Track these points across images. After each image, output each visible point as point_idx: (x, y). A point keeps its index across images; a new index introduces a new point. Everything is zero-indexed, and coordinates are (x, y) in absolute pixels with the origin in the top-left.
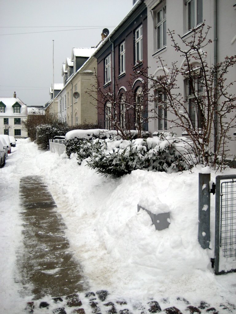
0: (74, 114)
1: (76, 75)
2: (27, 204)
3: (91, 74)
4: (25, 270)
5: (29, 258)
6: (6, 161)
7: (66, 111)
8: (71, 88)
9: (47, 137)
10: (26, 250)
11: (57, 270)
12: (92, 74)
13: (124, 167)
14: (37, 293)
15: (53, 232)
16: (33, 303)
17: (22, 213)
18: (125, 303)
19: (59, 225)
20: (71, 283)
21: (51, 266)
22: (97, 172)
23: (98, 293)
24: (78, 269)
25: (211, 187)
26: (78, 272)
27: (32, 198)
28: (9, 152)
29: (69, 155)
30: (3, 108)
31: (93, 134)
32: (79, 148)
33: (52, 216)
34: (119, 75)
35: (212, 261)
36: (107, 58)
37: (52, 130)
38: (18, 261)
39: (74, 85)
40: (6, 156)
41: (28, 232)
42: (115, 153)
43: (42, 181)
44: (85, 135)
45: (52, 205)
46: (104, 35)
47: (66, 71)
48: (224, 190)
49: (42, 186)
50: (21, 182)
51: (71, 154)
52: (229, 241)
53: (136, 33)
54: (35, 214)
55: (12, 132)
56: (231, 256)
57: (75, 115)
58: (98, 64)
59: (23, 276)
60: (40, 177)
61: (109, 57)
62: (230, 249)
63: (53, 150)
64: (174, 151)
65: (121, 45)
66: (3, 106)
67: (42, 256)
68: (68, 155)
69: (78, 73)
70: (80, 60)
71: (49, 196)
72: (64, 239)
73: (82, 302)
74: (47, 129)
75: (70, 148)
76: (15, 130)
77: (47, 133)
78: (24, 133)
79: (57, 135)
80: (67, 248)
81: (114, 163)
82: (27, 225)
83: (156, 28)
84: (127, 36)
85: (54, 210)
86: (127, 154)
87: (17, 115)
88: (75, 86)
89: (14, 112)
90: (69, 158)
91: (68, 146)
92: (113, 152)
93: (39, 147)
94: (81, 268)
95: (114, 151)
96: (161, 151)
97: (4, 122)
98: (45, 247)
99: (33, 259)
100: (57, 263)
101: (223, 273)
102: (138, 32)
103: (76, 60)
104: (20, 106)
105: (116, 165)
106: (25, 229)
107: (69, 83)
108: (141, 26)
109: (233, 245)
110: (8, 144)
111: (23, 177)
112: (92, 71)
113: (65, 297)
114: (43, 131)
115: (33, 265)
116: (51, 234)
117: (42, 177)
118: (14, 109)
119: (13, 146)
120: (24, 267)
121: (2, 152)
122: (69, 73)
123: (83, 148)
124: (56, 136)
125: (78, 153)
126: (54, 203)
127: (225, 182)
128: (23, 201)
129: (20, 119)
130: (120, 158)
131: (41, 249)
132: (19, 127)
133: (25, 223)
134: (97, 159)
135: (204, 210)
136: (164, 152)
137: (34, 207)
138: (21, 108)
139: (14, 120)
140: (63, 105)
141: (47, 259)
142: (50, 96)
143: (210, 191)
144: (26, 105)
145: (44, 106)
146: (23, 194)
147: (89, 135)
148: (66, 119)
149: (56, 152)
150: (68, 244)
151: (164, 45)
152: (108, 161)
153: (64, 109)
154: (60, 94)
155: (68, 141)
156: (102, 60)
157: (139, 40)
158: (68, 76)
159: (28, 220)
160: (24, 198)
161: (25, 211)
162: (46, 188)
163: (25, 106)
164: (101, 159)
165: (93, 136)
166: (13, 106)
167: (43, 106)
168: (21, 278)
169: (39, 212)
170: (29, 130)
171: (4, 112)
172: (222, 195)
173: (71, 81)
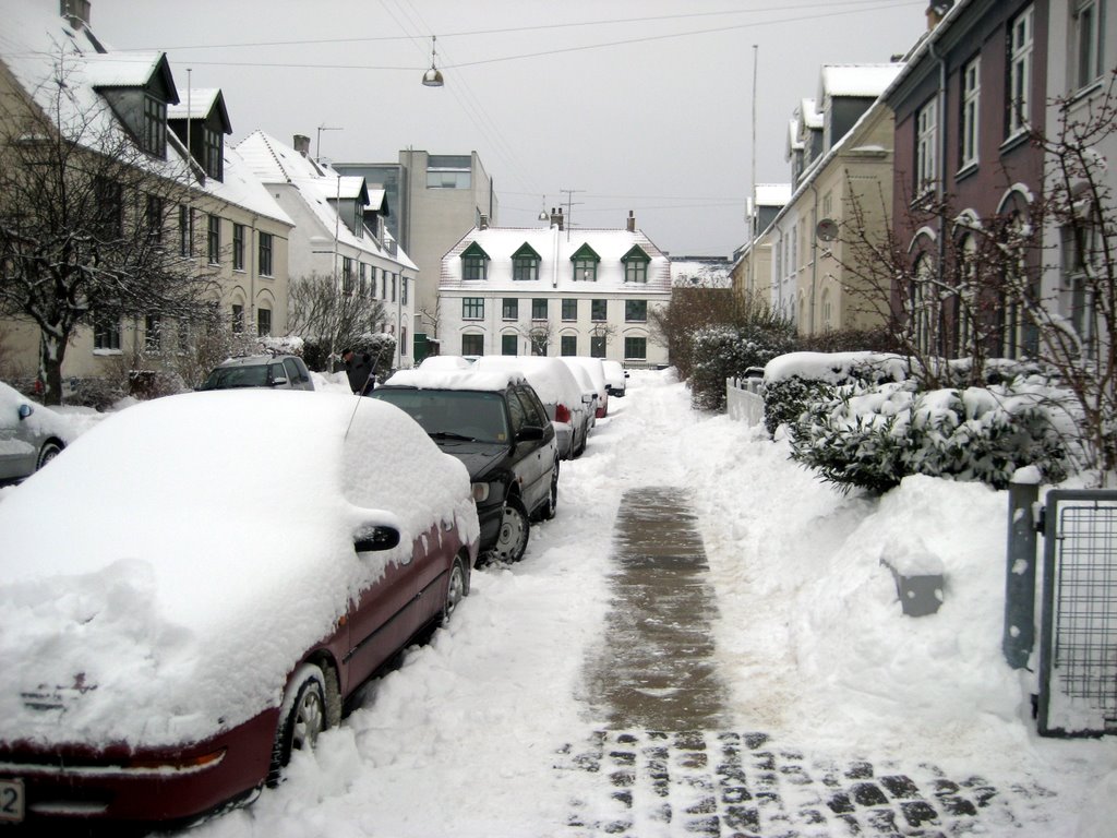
0: (819, 293)
1: (829, 161)
2: (631, 556)
3: (878, 157)
4: (600, 683)
5: (613, 665)
6: (589, 441)
7: (795, 280)
8: (810, 204)
9: (724, 369)
10: (610, 650)
11: (670, 690)
12: (884, 157)
13: (889, 468)
14: (617, 720)
15: (683, 622)
16: (605, 733)
17: (612, 577)
18: (800, 757)
19: (701, 610)
20: (694, 714)
21: (659, 682)
22: (820, 476)
23: (746, 736)
24: (719, 693)
25: (1037, 518)
26: (717, 698)
27: (647, 544)
28: (602, 413)
29: (772, 430)
30: (590, 264)
31: (849, 367)
32: (798, 410)
33: (689, 590)
34: (960, 168)
35: (1035, 700)
36: (926, 110)
37: (740, 347)
38: (586, 666)
39: (822, 193)
40: (590, 426)
41: (620, 617)
42: (863, 424)
43: (686, 504)
44: (824, 370)
45: (698, 564)
46: (937, 13)
47: (801, 145)
48: (1068, 527)
49: (681, 517)
50: (623, 501)
51: (777, 426)
52: (1079, 656)
53: (1015, 31)
54: (647, 581)
55: (616, 346)
56: (1086, 694)
57: (824, 297)
58: (897, 128)
59: (593, 692)
60: (682, 492)
61: (931, 108)
62: (1084, 676)
63: (736, 413)
64: (1044, 430)
65: (970, 68)
66: (590, 259)
67: (644, 664)
68: (768, 428)
69: (834, 156)
70: (846, 109)
71: (697, 543)
72: (706, 639)
73: (707, 744)
74: (723, 343)
75: (778, 408)
76: (628, 340)
77: (722, 356)
78: (657, 351)
79: (756, 365)
80: (707, 654)
81: (860, 454)
82: (620, 603)
83: (1075, 17)
84: (986, 40)
85: (700, 575)
86: (898, 430)
87: (635, 289)
88: (825, 198)
89: (626, 280)
90: (772, 438)
91: (771, 401)
92: (856, 424)
93: (696, 402)
94: (725, 693)
95: (860, 422)
96: (997, 427)
97: (593, 311)
98: (654, 650)
99: (620, 667)
100: (673, 680)
101: (1059, 734)
102: (1022, 27)
103: (833, 108)
104: (647, 260)
105: (867, 460)
106: (613, 611)
107: (806, 189)
108: (1031, 9)
109: (1093, 669)
110: (599, 389)
111: (634, 490)
112: (884, 147)
113: (674, 733)
114: (710, 349)
115: (617, 677)
116: (676, 625)
117: (688, 493)
118: (627, 271)
119: (618, 393)
120: (598, 677)
121: (576, 411)
122: (809, 152)
123: (808, 410)
124: (752, 368)
125: (793, 424)
126: (704, 559)
127: (1074, 508)
128: (621, 548)
129: (644, 303)
130: (877, 440)
131: (644, 652)
132: (639, 330)
133: (617, 598)
134: (821, 442)
135: (1016, 574)
136: (1004, 429)
137: (648, 566)
138: (650, 266)
139: (627, 307)
140: (787, 260)
141: (654, 670)
142: (746, 228)
143: (1035, 526)
144: (666, 254)
145: (731, 258)
146: (624, 533)
147: (837, 371)
148: (793, 309)
149: (742, 420)
150: (712, 649)
151: (1098, 76)
152: (844, 449)
153: (791, 274)
154: (778, 222)
155: (770, 388)
156: (910, 115)
157: (1023, 54)
158: (807, 162)
159: (624, 592)
160: (626, 542)
161: (622, 572)
162: (691, 521)
163: (663, 258)
164: (830, 442)
165: (851, 374)
166: (624, 260)
167: (726, 258)
168: (588, 695)
169: (658, 576)
170: (672, 342)
171: (595, 280)
172: (1062, 539)
173: (812, 182)
